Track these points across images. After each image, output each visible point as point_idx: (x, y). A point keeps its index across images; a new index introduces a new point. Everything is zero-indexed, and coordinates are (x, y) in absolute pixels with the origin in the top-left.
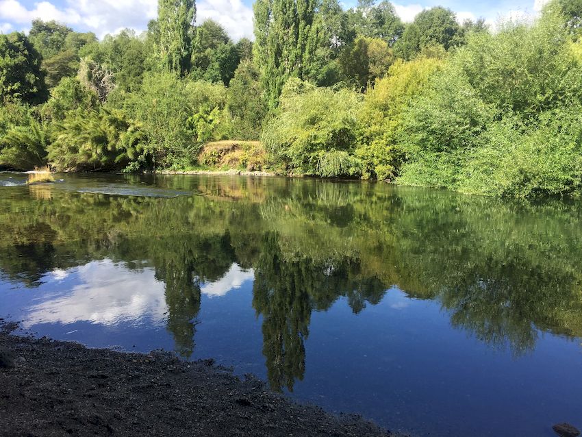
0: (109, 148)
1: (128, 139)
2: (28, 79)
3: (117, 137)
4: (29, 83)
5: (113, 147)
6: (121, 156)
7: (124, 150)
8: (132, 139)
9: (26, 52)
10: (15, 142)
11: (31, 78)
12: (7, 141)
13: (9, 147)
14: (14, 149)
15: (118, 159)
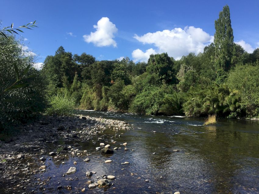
0: (220, 105)
1: (230, 99)
2: (168, 73)
3: (223, 99)
4: (169, 75)
5: (222, 104)
6: (226, 109)
7: (227, 106)
8: (233, 100)
9: (167, 61)
10: (168, 101)
11: (170, 72)
12: (164, 101)
13: (164, 104)
14: (167, 105)
15: (224, 111)
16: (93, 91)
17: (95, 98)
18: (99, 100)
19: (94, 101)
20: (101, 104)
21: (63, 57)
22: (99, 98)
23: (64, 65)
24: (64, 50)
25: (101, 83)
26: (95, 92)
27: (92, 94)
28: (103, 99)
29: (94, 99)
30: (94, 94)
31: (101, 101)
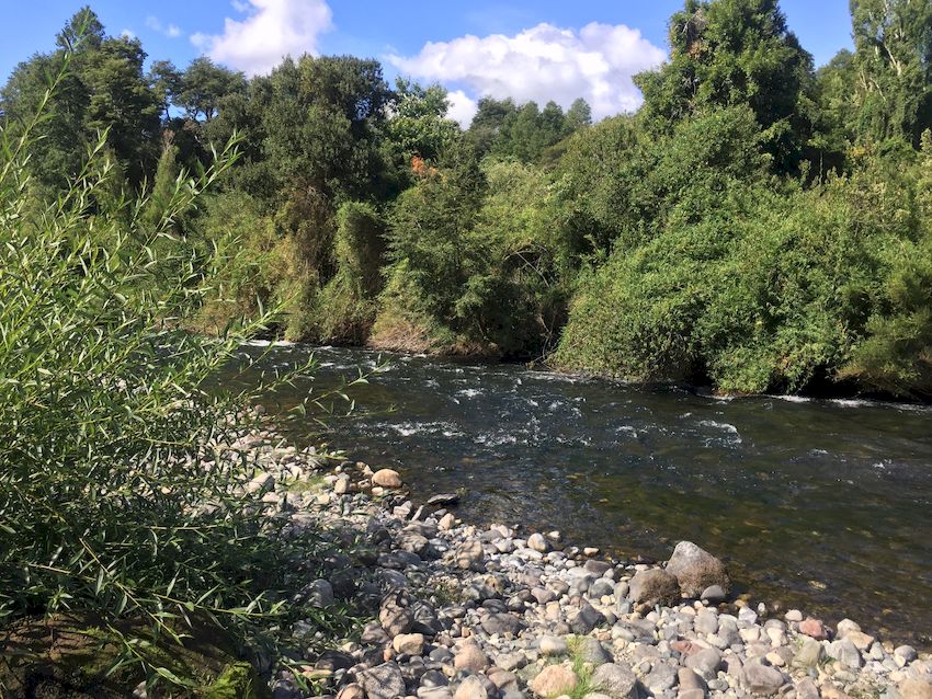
16: (280, 230)
17: (290, 271)
18: (312, 283)
19: (283, 286)
20: (326, 306)
21: (97, 63)
22: (310, 274)
23: (103, 101)
24: (99, 26)
25: (330, 184)
26: (288, 239)
27: (267, 245)
28: (338, 278)
29: (280, 278)
30: (286, 250)
31: (327, 291)
